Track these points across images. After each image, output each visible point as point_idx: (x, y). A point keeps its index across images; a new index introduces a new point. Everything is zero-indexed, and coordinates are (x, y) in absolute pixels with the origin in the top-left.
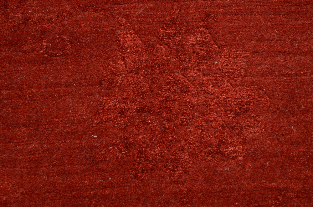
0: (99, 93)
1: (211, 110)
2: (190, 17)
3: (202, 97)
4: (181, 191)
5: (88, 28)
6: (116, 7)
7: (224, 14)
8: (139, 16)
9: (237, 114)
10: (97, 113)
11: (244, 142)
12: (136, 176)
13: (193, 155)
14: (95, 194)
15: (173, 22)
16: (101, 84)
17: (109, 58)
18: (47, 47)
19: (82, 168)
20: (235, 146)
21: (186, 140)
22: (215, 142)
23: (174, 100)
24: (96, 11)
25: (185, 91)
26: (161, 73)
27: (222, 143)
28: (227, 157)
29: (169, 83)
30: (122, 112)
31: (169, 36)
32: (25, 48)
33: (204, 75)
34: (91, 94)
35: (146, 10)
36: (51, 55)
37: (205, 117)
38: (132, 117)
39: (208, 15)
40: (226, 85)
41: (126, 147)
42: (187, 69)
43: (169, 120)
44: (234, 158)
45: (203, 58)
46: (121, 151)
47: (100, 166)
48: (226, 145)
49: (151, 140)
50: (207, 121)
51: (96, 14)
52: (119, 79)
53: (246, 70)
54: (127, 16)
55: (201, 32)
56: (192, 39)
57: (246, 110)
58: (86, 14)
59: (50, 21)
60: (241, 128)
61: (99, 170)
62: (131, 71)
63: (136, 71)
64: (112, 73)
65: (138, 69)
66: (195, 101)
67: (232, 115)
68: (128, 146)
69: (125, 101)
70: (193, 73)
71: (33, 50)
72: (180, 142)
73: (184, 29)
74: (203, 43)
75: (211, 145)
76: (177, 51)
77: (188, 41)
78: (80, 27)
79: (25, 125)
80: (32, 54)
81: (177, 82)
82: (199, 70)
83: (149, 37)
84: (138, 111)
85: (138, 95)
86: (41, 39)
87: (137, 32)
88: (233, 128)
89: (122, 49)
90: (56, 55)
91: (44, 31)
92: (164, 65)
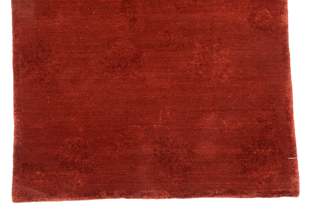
0: (189, 60)
1: (219, 65)
2: (214, 39)
3: (217, 62)
4: (211, 87)
5: (187, 42)
6: (194, 36)
7: (224, 38)
8: (200, 38)
9: (226, 67)
10: (189, 65)
11: (228, 74)
12: (199, 83)
13: (214, 77)
14: (188, 87)
15: (210, 40)
16: (190, 57)
17: (192, 50)
18: (176, 47)
19: (185, 80)
20: (225, 75)
21: (212, 73)
22: (220, 74)
23: (209, 62)
24: (189, 37)
25: (212, 60)
26: (206, 55)
27: (222, 74)
28: (223, 78)
29: (208, 58)
30: (196, 65)
31: (208, 44)
32: (170, 47)
33: (218, 55)
34: (187, 60)
35: (202, 37)
36: (177, 49)
37: (218, 67)
38: (198, 67)
39: (219, 39)
40: (224, 58)
41: (196, 75)
42: (213, 54)
43: (208, 68)
44: (225, 78)
45: (217, 51)
46: (195, 76)
47: (190, 80)
48: (223, 75)
49: (203, 73)
50: (218, 68)
51: (189, 38)
52: (195, 56)
53: (229, 54)
54: (197, 39)
55: (217, 43)
56: (215, 45)
57: (229, 65)
58: (186, 38)
59: (176, 39)
60: (227, 70)
61: (190, 81)
62: (198, 54)
63: (199, 54)
64: (193, 55)
65: (200, 53)
66: (215, 63)
67: (225, 67)
68: (197, 75)
69: (196, 62)
70: (215, 55)
71: (172, 48)
72: (211, 74)
73: (213, 42)
74: (218, 47)
75: (219, 75)
76: (211, 49)
77: (214, 46)
78: (184, 41)
79: (170, 68)
80: (172, 49)
81: (210, 57)
82: (216, 54)
83: (203, 45)
84: (200, 65)
85: (200, 61)
86: (174, 45)
87: (200, 43)
88: (225, 70)
89: (196, 48)
90: (178, 49)
91: (175, 42)
92: (207, 52)
